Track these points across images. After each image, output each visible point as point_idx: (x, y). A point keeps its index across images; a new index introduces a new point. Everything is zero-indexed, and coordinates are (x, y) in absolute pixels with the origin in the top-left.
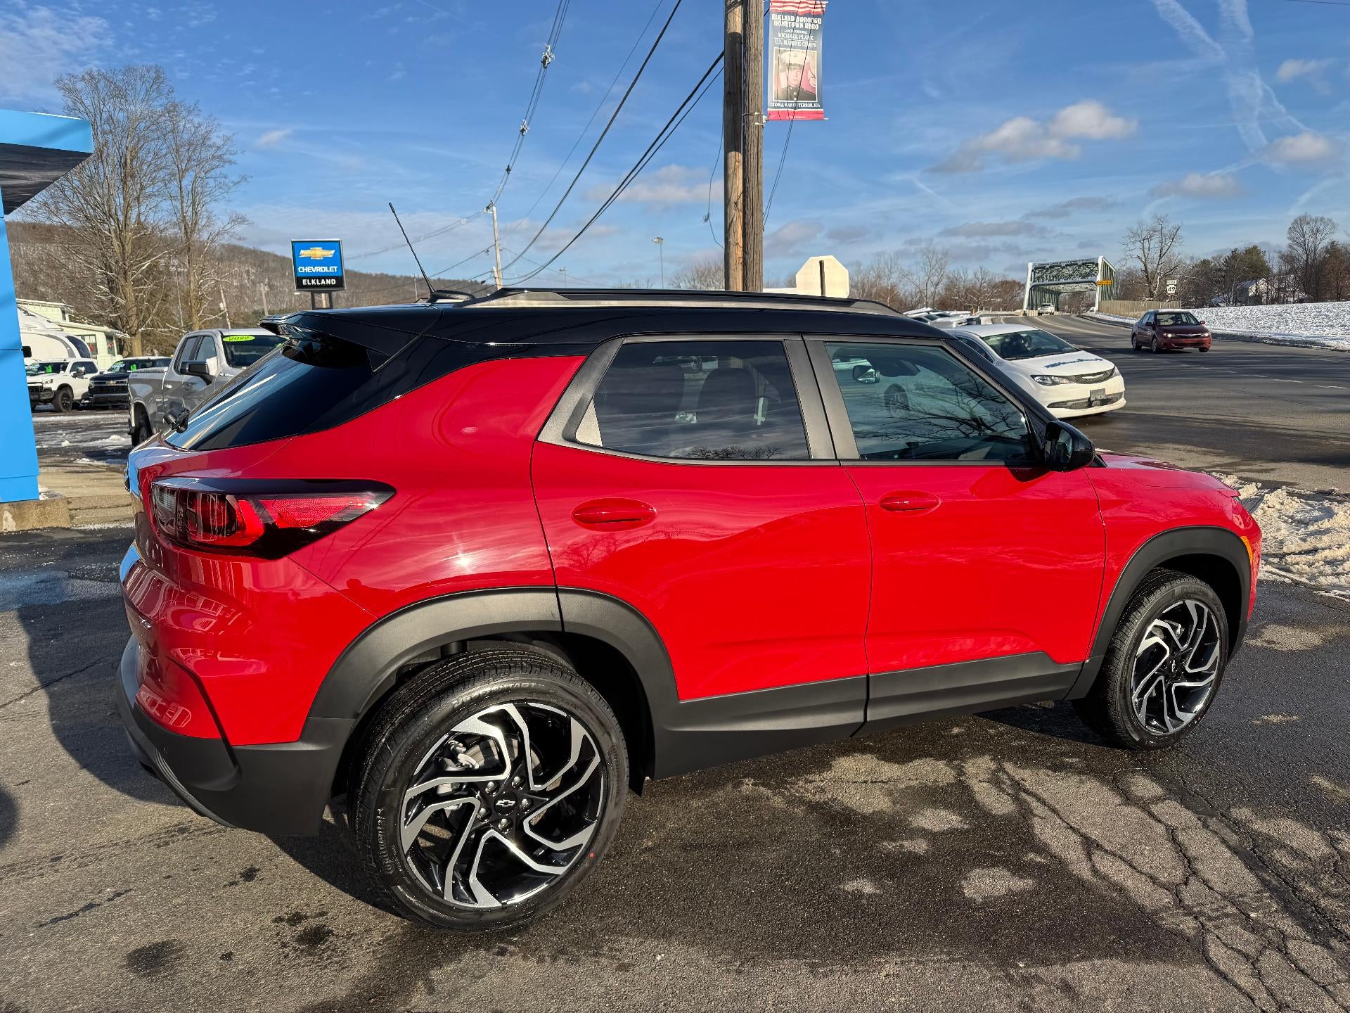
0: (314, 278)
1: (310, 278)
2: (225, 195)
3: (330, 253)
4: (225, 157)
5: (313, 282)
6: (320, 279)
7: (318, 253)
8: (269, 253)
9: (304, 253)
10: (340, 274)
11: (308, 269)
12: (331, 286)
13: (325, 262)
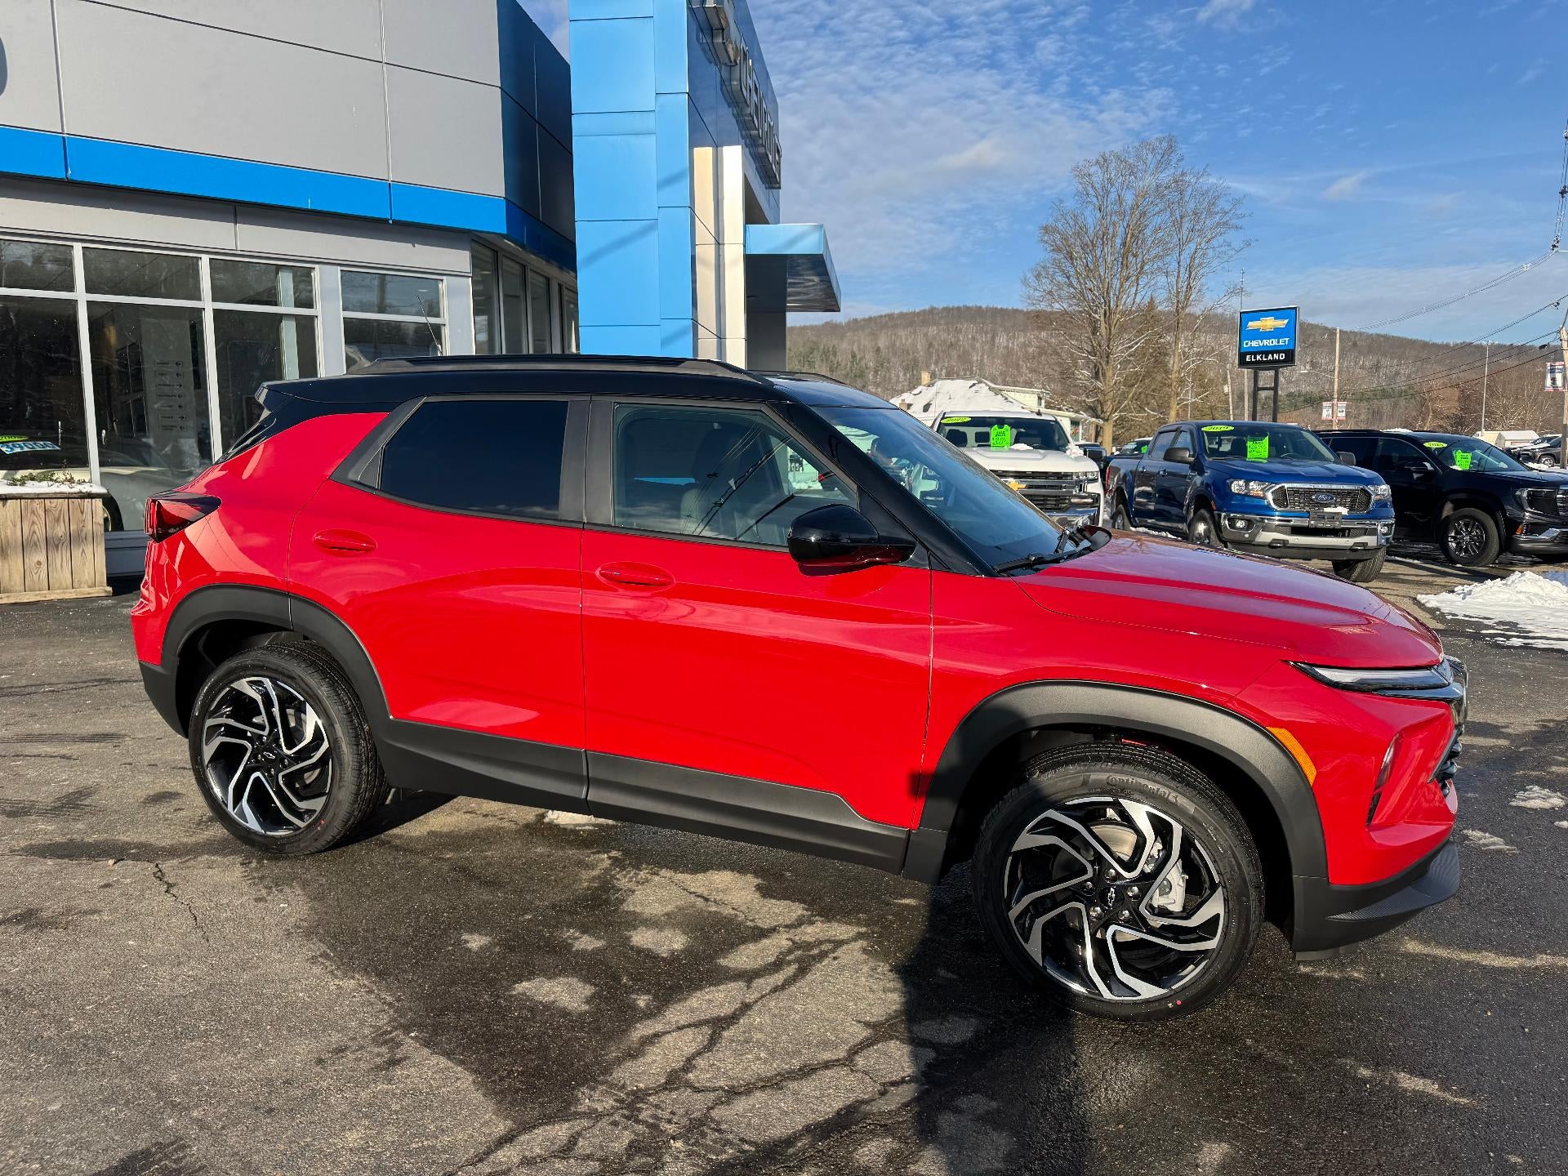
0: (1259, 353)
1: (1255, 354)
2: (1225, 264)
3: (1282, 323)
4: (1231, 222)
5: (1258, 357)
6: (1267, 353)
7: (1269, 323)
8: (1317, 326)
9: (1252, 325)
10: (1291, 347)
11: (1254, 344)
12: (1279, 361)
13: (1276, 333)
